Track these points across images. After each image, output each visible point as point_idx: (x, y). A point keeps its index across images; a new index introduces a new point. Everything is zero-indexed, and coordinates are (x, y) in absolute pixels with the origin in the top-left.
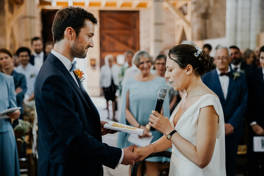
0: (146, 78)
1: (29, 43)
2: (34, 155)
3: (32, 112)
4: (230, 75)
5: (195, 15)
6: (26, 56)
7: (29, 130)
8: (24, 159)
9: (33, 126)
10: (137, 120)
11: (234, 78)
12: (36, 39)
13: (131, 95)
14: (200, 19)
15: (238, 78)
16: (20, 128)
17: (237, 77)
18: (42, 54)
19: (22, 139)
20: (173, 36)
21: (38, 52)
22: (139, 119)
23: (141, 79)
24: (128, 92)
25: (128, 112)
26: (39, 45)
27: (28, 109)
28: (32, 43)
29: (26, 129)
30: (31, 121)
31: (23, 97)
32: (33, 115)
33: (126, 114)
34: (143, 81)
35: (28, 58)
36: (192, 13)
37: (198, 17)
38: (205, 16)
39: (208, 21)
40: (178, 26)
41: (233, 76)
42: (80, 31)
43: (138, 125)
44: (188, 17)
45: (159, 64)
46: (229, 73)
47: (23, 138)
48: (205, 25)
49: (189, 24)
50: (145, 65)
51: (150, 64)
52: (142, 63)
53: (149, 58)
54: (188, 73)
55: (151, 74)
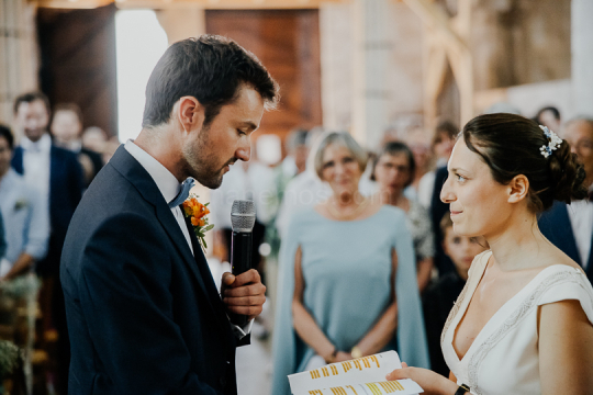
0: (348, 211)
1: (9, 106)
3: (21, 311)
5: (482, 15)
10: (325, 330)
12: (29, 98)
13: (307, 260)
14: (494, 29)
21: (34, 137)
22: (333, 331)
23: (336, 212)
24: (300, 253)
25: (298, 309)
26: (37, 117)
28: (16, 109)
29: (6, 362)
32: (24, 319)
33: (293, 314)
35: (7, 155)
36: (474, 9)
37: (488, 21)
38: (510, 19)
39: (517, 34)
42: (217, 113)
44: (462, 24)
45: (389, 165)
48: (510, 45)
49: (460, 40)
50: (339, 169)
51: (354, 167)
52: (331, 164)
53: (351, 151)
54: (513, 198)
55: (362, 199)
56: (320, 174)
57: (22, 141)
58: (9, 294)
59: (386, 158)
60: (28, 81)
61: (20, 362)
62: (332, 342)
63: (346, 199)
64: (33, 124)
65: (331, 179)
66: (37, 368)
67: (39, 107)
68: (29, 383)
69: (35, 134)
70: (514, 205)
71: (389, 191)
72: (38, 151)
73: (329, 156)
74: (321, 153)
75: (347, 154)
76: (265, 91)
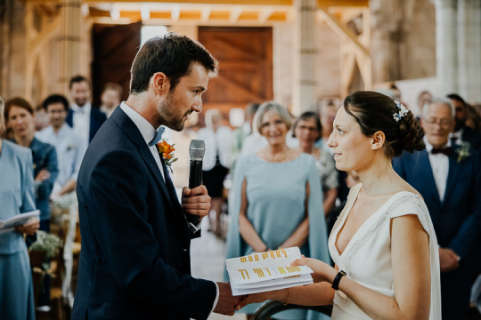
0: (278, 156)
1: (66, 84)
2: (65, 301)
3: (65, 217)
4: (451, 152)
5: (378, 34)
6: (59, 111)
7: (58, 251)
8: (46, 308)
9: (64, 243)
10: (260, 234)
11: (459, 159)
12: (78, 79)
13: (249, 188)
14: (387, 43)
15: (465, 159)
16: (40, 247)
17: (464, 157)
18: (88, 107)
19: (43, 269)
20: (337, 73)
21: (81, 104)
22: (265, 235)
23: (270, 156)
24: (245, 182)
25: (243, 220)
26: (84, 91)
27: (58, 211)
28: (71, 87)
29: (51, 249)
30: (62, 234)
31: (51, 187)
32: (67, 222)
33: (239, 223)
34: (273, 161)
35: (64, 115)
36: (372, 31)
37: (383, 38)
38: (397, 37)
39: (402, 47)
40: (346, 56)
41: (457, 155)
42: (178, 82)
43: (264, 247)
44: (365, 39)
45: (303, 127)
46: (449, 148)
47: (45, 266)
48: (397, 53)
49: (366, 51)
50: (272, 128)
51: (283, 126)
52: (267, 124)
53: (281, 116)
54: (375, 147)
55: (288, 148)
56: (260, 131)
57: (74, 106)
58: (59, 206)
59: (302, 123)
60: (84, 69)
61: (61, 250)
62: (265, 243)
63: (277, 148)
64: (81, 95)
65: (268, 135)
66: (76, 256)
67: (84, 85)
68: (69, 265)
69: (81, 102)
70: (375, 151)
71: (304, 144)
72: (83, 112)
73: (266, 119)
74: (261, 117)
75: (278, 118)
76: (209, 65)
